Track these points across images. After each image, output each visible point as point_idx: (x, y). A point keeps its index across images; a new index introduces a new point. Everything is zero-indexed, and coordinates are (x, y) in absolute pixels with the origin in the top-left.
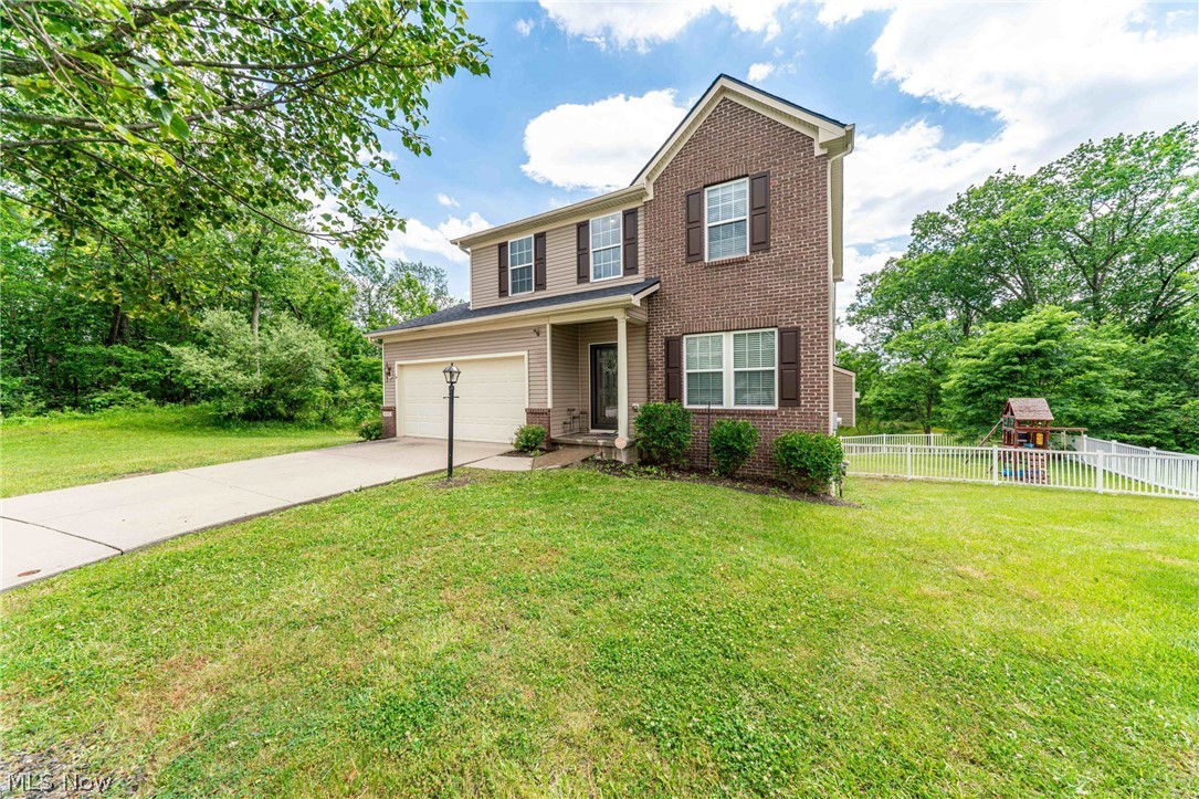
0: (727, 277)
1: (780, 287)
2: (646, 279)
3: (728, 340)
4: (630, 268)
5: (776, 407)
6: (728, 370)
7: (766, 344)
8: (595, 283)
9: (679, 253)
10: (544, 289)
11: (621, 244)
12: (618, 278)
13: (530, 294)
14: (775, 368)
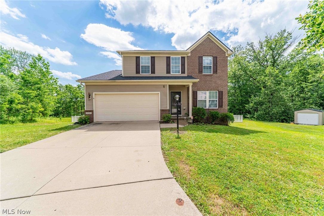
0: (208, 78)
1: (219, 82)
2: (188, 76)
3: (208, 92)
4: (183, 72)
5: (217, 108)
6: (208, 100)
7: (215, 94)
8: (172, 74)
9: (197, 70)
10: (155, 73)
11: (180, 65)
12: (180, 74)
13: (149, 74)
14: (217, 99)
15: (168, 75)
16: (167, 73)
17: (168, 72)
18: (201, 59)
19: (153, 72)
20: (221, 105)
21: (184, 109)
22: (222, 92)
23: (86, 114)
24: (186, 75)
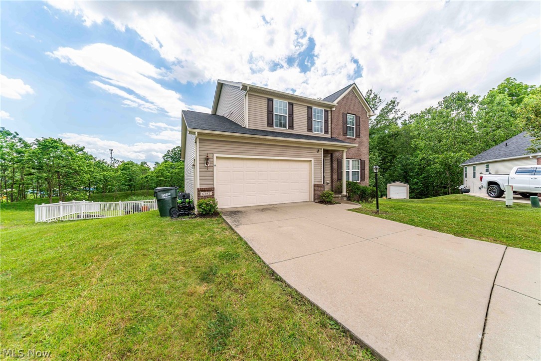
2: (331, 137)
3: (351, 161)
4: (326, 132)
5: (360, 181)
6: (351, 171)
7: (357, 164)
8: (315, 133)
9: (341, 131)
10: (293, 129)
11: (323, 121)
12: (322, 134)
13: (286, 130)
14: (359, 171)
15: (309, 134)
16: (308, 131)
17: (310, 129)
18: (344, 115)
19: (291, 127)
20: (363, 179)
21: (328, 184)
22: (364, 161)
23: (201, 195)
24: (329, 136)
